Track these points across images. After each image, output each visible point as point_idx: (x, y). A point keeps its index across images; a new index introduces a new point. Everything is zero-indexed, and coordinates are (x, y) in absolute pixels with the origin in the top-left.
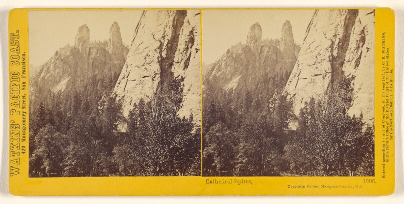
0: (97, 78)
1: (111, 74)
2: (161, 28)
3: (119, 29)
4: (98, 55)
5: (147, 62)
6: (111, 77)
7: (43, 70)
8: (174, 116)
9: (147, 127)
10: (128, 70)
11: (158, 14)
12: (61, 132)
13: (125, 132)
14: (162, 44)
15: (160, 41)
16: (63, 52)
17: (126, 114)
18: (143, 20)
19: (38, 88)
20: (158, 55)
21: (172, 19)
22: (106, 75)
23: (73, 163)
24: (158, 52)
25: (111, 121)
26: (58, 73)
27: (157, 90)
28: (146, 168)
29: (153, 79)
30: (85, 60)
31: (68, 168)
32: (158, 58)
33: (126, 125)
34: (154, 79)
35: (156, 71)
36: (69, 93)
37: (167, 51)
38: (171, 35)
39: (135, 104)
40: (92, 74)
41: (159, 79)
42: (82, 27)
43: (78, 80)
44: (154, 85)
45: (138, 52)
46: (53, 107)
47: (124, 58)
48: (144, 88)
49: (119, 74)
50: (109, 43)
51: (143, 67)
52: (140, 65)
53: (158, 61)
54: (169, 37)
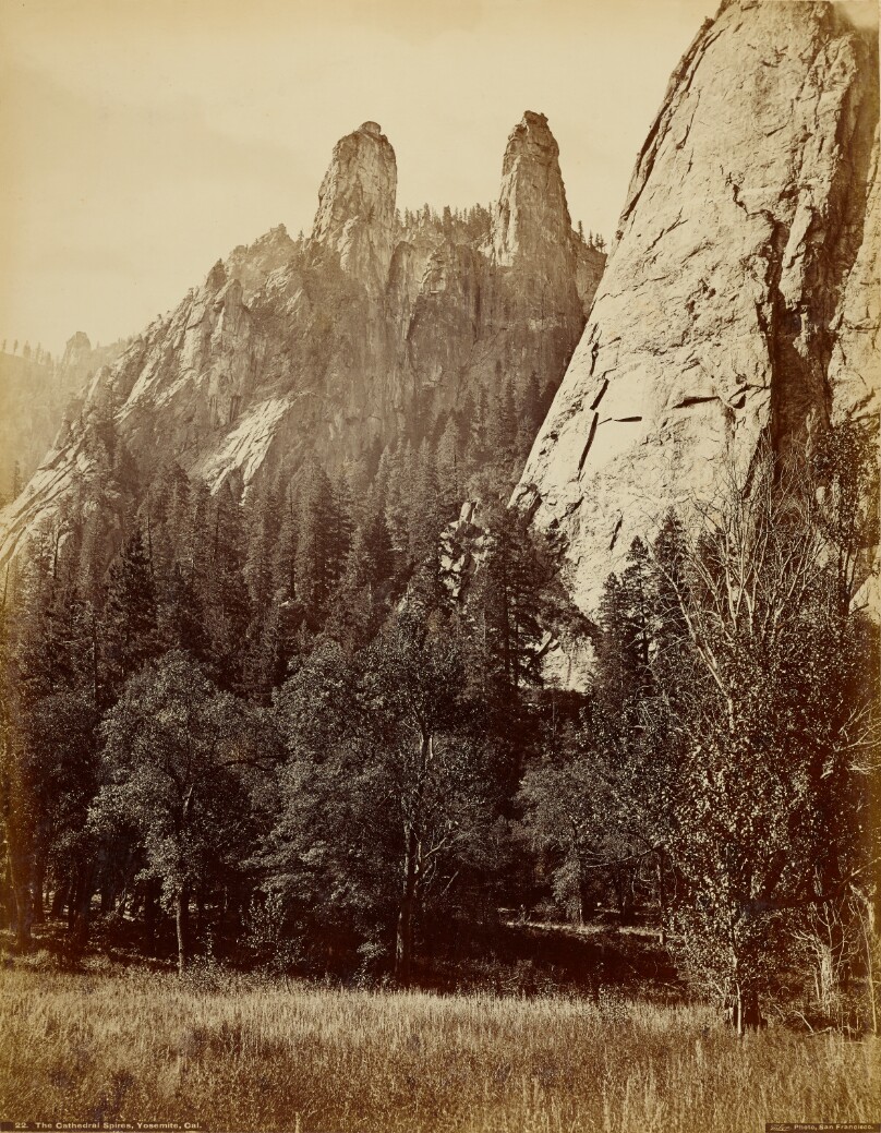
0: (437, 407)
1: (511, 387)
2: (775, 149)
3: (556, 152)
4: (442, 286)
5: (698, 324)
6: (511, 401)
7: (142, 364)
8: (844, 610)
9: (701, 670)
10: (600, 367)
11: (760, 78)
12: (240, 694)
13: (581, 689)
14: (779, 232)
15: (770, 217)
16: (253, 268)
17: (588, 597)
18: (682, 111)
19: (117, 456)
20: (759, 288)
21: (835, 105)
22: (484, 392)
23: (305, 858)
24: (762, 272)
25: (508, 632)
26: (223, 380)
27: (751, 477)
28: (695, 886)
29: (730, 415)
30: (372, 312)
31: (279, 881)
32: (759, 307)
33: (588, 654)
34: (739, 413)
35: (749, 371)
36: (283, 485)
37: (808, 272)
38: (827, 186)
39: (637, 543)
40: (410, 387)
41: (765, 413)
42: (355, 136)
43: (330, 421)
44: (735, 447)
45: (656, 270)
46: (199, 558)
47: (582, 304)
48: (685, 461)
49: (553, 388)
50: (500, 223)
51: (682, 354)
52: (664, 342)
53: (762, 323)
54: (818, 194)
